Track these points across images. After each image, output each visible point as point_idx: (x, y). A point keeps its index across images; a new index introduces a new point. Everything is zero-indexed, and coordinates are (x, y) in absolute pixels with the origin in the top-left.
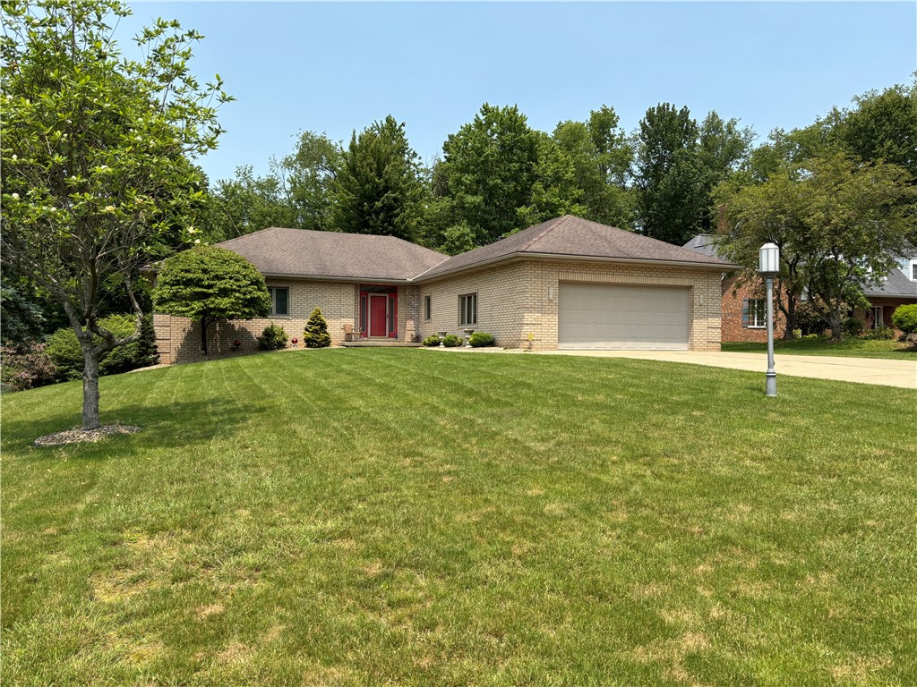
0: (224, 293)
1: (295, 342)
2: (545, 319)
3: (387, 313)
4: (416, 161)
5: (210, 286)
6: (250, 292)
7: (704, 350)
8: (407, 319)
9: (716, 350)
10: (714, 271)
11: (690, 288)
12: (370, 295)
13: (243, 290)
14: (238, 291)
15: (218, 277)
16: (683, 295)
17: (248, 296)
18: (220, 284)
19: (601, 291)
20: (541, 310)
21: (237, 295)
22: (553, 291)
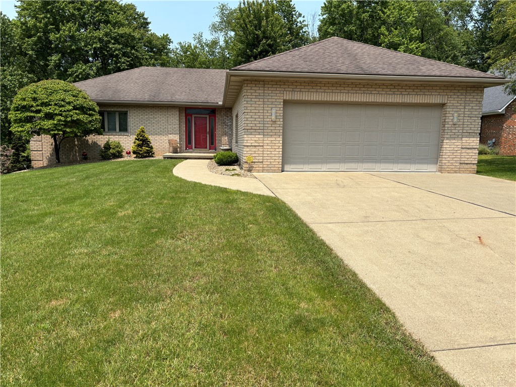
0: (49, 116)
1: (129, 153)
2: (268, 140)
3: (208, 130)
4: (301, 19)
5: (38, 112)
6: (71, 116)
7: (455, 172)
8: (222, 135)
9: (470, 172)
10: (474, 87)
11: (443, 105)
12: (193, 116)
13: (64, 114)
14: (61, 115)
15: (43, 104)
16: (436, 113)
17: (69, 119)
18: (46, 110)
19: (336, 111)
20: (263, 131)
21: (60, 117)
22: (275, 112)
